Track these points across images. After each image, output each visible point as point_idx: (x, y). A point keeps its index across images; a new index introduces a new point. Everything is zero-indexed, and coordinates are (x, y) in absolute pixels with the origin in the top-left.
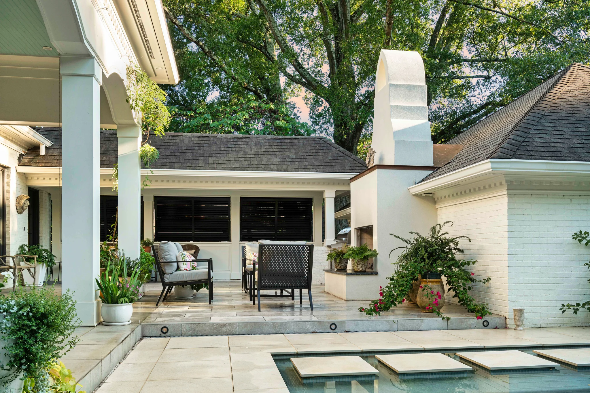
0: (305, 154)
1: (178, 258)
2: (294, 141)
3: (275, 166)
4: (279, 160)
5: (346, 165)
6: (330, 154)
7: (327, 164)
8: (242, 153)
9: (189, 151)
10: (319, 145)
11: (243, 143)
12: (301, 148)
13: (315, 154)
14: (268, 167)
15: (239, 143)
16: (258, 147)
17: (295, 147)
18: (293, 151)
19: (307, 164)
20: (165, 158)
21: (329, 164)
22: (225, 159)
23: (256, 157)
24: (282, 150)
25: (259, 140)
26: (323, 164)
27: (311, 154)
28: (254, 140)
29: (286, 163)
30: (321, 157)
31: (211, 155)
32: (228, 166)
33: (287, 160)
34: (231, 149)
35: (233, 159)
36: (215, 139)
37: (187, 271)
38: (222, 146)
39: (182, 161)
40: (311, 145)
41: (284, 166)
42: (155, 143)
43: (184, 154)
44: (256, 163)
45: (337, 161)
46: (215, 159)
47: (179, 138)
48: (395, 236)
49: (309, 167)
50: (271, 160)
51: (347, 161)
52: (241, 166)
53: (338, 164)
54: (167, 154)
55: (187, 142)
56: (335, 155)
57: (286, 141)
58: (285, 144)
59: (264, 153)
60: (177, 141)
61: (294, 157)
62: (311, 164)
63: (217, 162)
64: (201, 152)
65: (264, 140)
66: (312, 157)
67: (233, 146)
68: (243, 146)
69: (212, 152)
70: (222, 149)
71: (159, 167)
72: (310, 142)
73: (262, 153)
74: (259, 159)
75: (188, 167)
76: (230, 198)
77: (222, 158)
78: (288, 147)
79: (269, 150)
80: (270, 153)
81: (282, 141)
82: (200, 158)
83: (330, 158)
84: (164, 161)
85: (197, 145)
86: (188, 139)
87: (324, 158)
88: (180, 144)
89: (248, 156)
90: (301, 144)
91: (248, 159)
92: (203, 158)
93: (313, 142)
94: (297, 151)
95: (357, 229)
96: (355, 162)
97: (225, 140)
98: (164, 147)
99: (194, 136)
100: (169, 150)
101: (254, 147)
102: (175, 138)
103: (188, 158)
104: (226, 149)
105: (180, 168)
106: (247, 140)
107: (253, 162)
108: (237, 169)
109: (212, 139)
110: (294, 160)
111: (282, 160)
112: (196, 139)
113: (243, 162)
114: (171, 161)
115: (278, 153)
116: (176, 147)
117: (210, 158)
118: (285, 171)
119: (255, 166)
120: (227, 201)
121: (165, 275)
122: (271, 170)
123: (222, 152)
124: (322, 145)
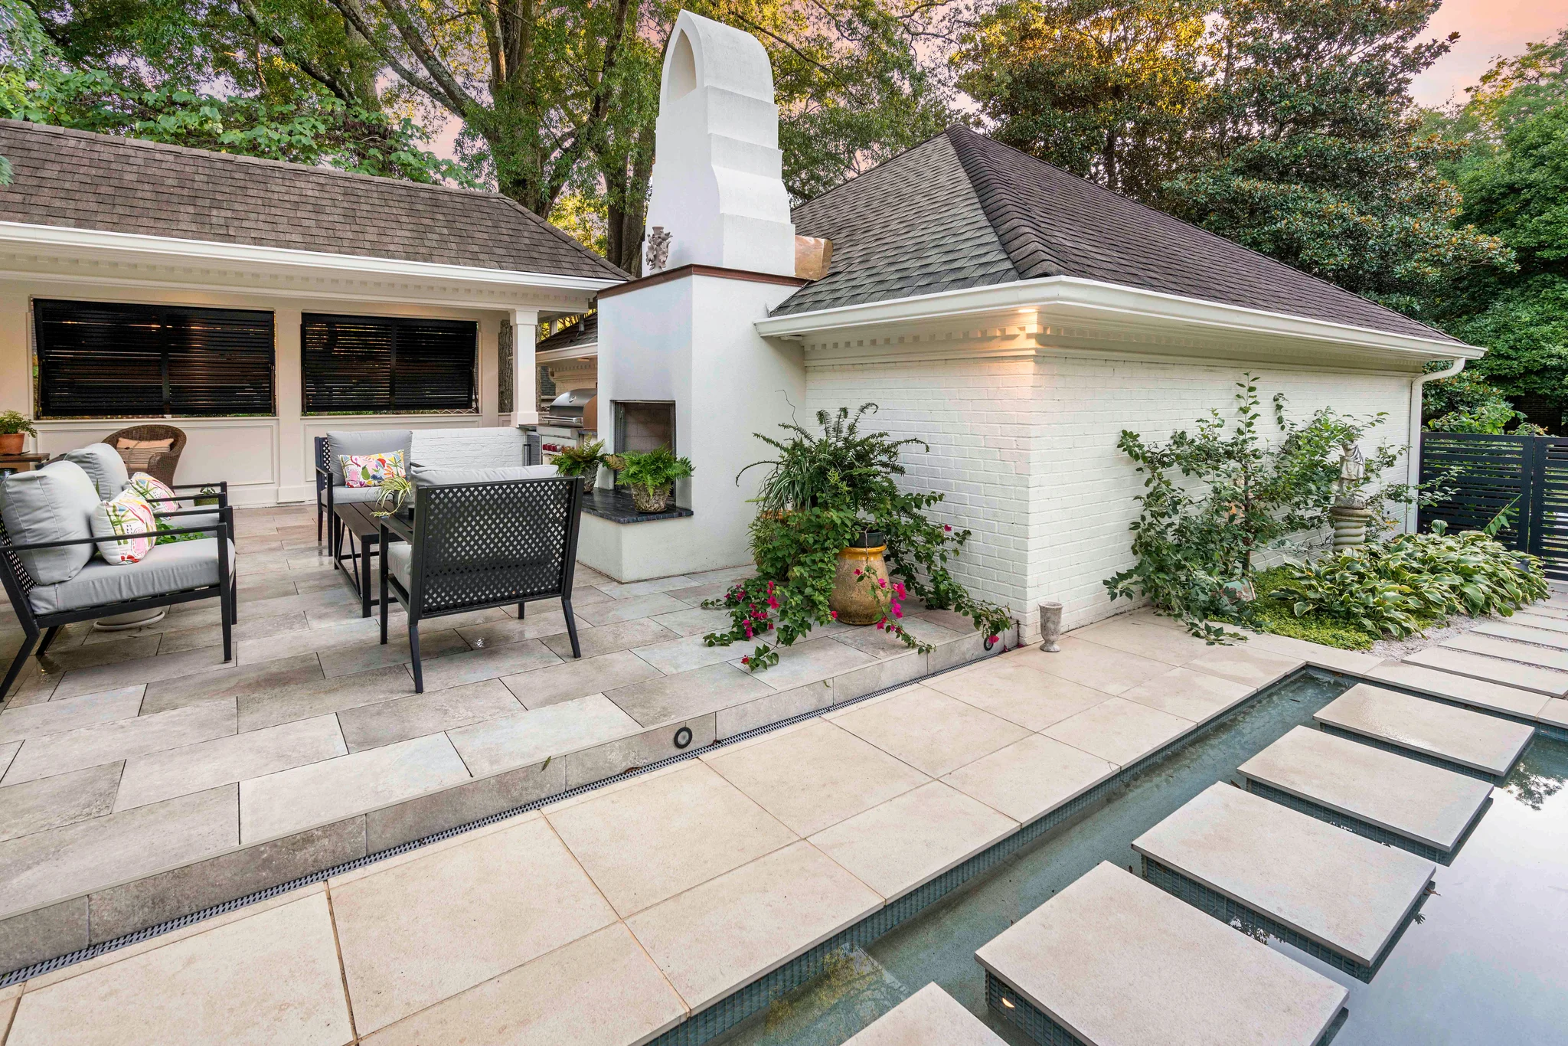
0: (469, 227)
1: (96, 524)
2: (441, 197)
3: (401, 248)
4: (408, 234)
5: (563, 258)
6: (526, 234)
7: (522, 254)
8: (310, 207)
9: (146, 187)
10: (499, 211)
11: (310, 186)
12: (459, 213)
13: (491, 230)
14: (381, 247)
15: (298, 184)
16: (352, 198)
17: (445, 210)
18: (440, 217)
19: (476, 248)
20: (62, 195)
21: (527, 254)
22: (262, 217)
23: (348, 221)
24: (412, 212)
25: (353, 185)
26: (514, 253)
27: (482, 229)
28: (340, 182)
29: (427, 243)
30: (506, 238)
31: (216, 204)
32: (272, 236)
33: (429, 235)
34: (276, 196)
35: (285, 220)
36: (229, 167)
37: (136, 561)
38: (250, 185)
39: (120, 210)
40: (482, 209)
41: (423, 250)
42: (26, 152)
43: (130, 193)
44: (350, 235)
45: (542, 249)
46: (229, 214)
47: (112, 150)
48: (764, 438)
49: (481, 256)
50: (389, 232)
51: (562, 252)
52: (308, 239)
53: (545, 256)
54: (67, 185)
55: (140, 162)
56: (536, 236)
57: (422, 194)
58: (419, 200)
59: (369, 215)
60: (104, 156)
61: (445, 231)
62: (486, 250)
63: (236, 223)
64: (186, 192)
65: (368, 187)
66: (485, 236)
67: (283, 189)
68: (310, 193)
69: (218, 196)
70: (251, 192)
71: (36, 218)
72: (477, 202)
73: (365, 214)
74: (355, 228)
75: (141, 229)
76: (272, 313)
77: (253, 216)
78: (429, 209)
79: (380, 209)
80: (384, 217)
81: (412, 193)
82: (182, 208)
83: (527, 241)
84: (58, 203)
85: (172, 174)
86: (140, 154)
87: (514, 239)
88: (113, 166)
89: (325, 217)
90: (459, 206)
91: (325, 225)
92: (191, 209)
93: (484, 203)
94: (450, 218)
95: (616, 404)
96: (579, 255)
97: (259, 171)
98: (58, 167)
99: (161, 151)
100: (76, 176)
101: (340, 198)
102: (98, 147)
103: (141, 203)
104: (262, 194)
105: (115, 226)
106: (322, 180)
107: (340, 233)
108: (298, 245)
109: (219, 165)
110: (445, 238)
111: (415, 235)
112: (170, 158)
113: (314, 231)
114: (81, 205)
115: (404, 219)
116: (101, 172)
117: (214, 212)
118: (425, 261)
119: (346, 243)
120: (266, 320)
121: (36, 590)
122: (390, 255)
123: (250, 200)
124: (506, 212)
